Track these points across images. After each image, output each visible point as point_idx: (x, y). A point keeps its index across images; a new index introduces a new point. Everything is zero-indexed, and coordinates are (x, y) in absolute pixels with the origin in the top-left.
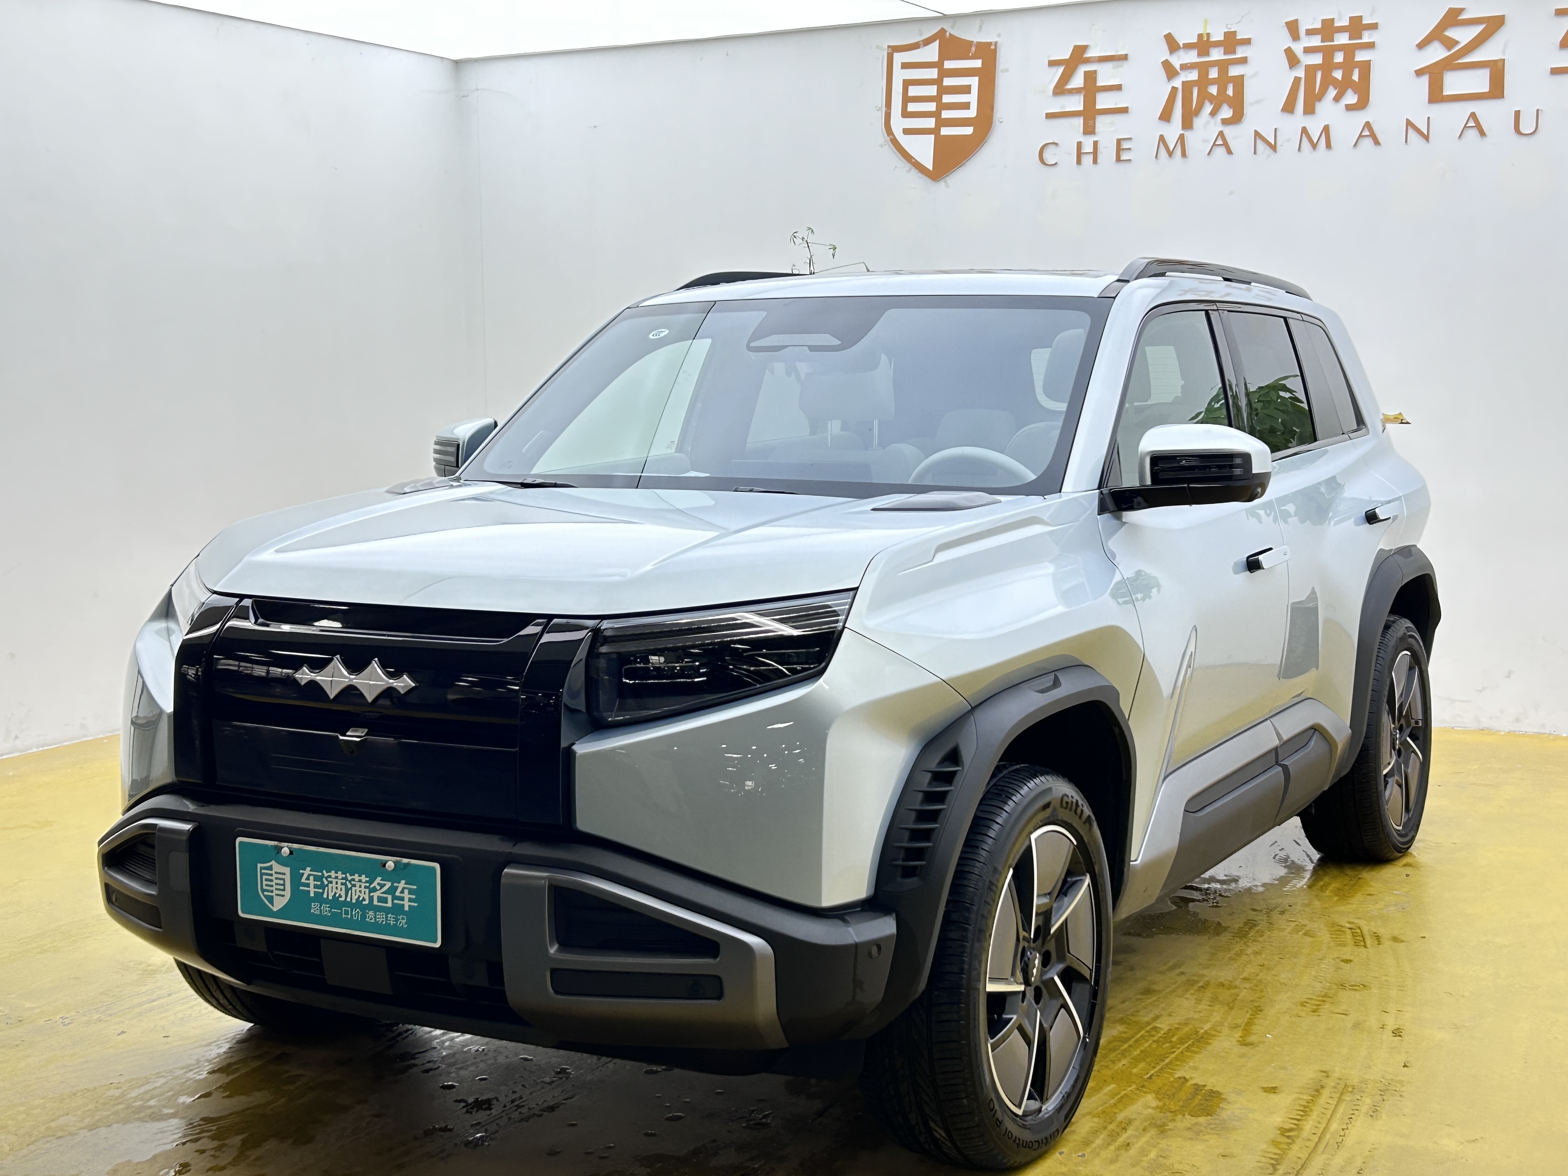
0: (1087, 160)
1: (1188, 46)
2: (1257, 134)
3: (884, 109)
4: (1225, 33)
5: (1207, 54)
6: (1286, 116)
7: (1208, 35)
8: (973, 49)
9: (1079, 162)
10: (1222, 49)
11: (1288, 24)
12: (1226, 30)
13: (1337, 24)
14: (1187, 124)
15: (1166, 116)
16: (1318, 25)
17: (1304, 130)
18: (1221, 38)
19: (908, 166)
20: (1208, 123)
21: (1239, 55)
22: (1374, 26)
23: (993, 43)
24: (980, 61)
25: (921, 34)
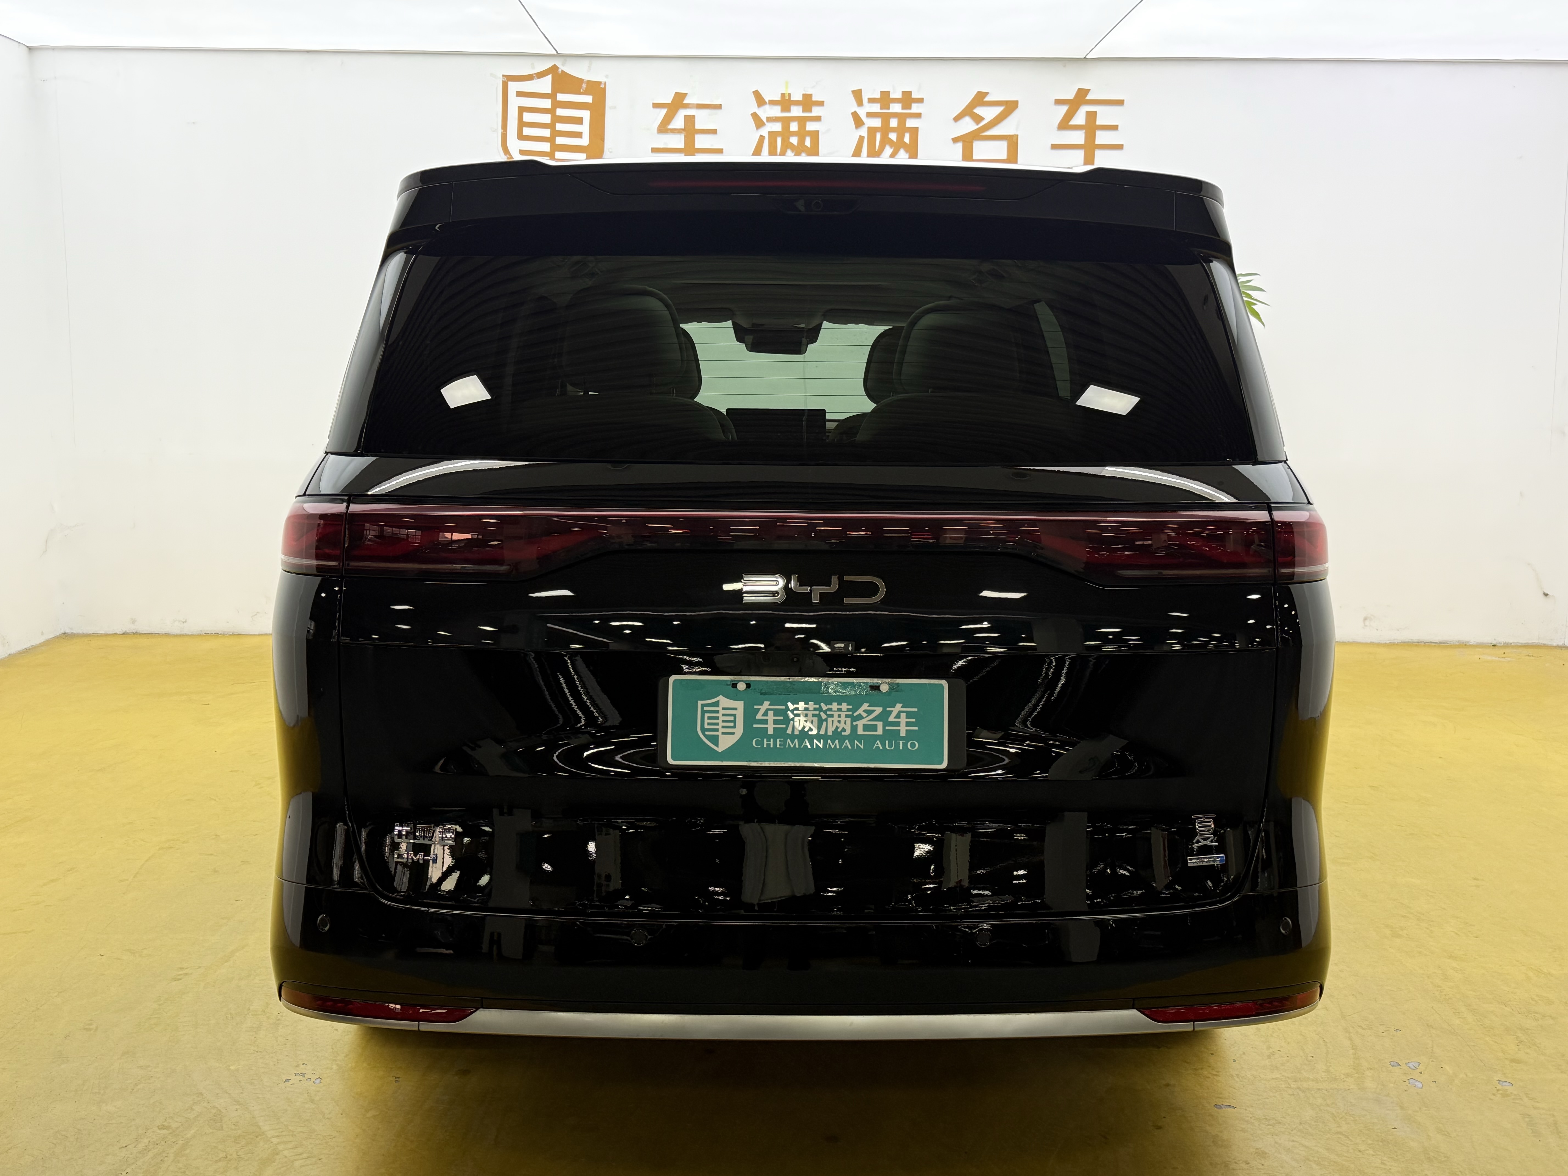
1: (773, 103)
3: (502, 130)
4: (803, 95)
5: (788, 110)
7: (789, 95)
8: (584, 86)
10: (800, 108)
11: (853, 92)
13: (892, 96)
16: (878, 96)
18: (800, 98)
21: (814, 114)
22: (920, 100)
23: (602, 83)
24: (591, 97)
25: (534, 68)
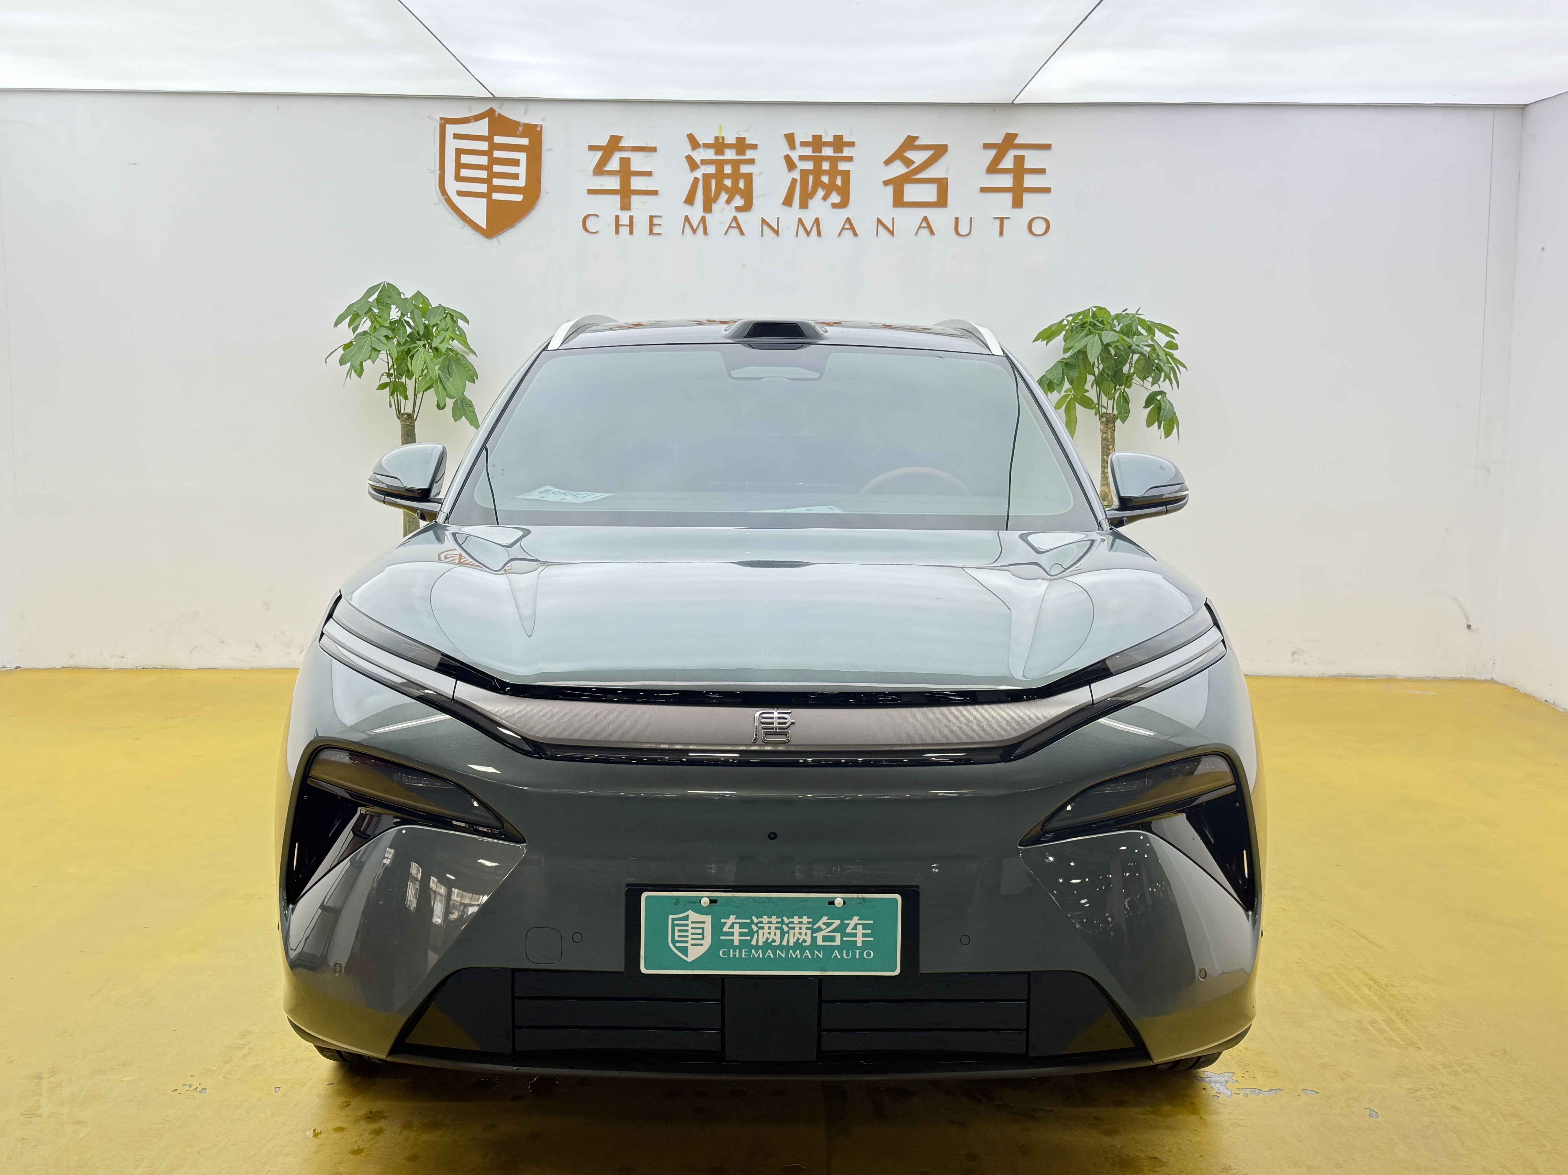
0: (624, 231)
1: (707, 146)
2: (764, 221)
3: (438, 172)
4: (737, 138)
5: (723, 154)
6: (786, 208)
7: (723, 138)
8: (521, 129)
9: (617, 232)
10: (734, 151)
11: (786, 135)
12: (737, 136)
13: (824, 139)
14: (707, 208)
15: (690, 200)
16: (810, 140)
17: (800, 220)
18: (734, 142)
19: (461, 223)
20: (723, 209)
21: (747, 157)
22: (852, 144)
23: (539, 126)
24: (528, 139)
25: (470, 111)
